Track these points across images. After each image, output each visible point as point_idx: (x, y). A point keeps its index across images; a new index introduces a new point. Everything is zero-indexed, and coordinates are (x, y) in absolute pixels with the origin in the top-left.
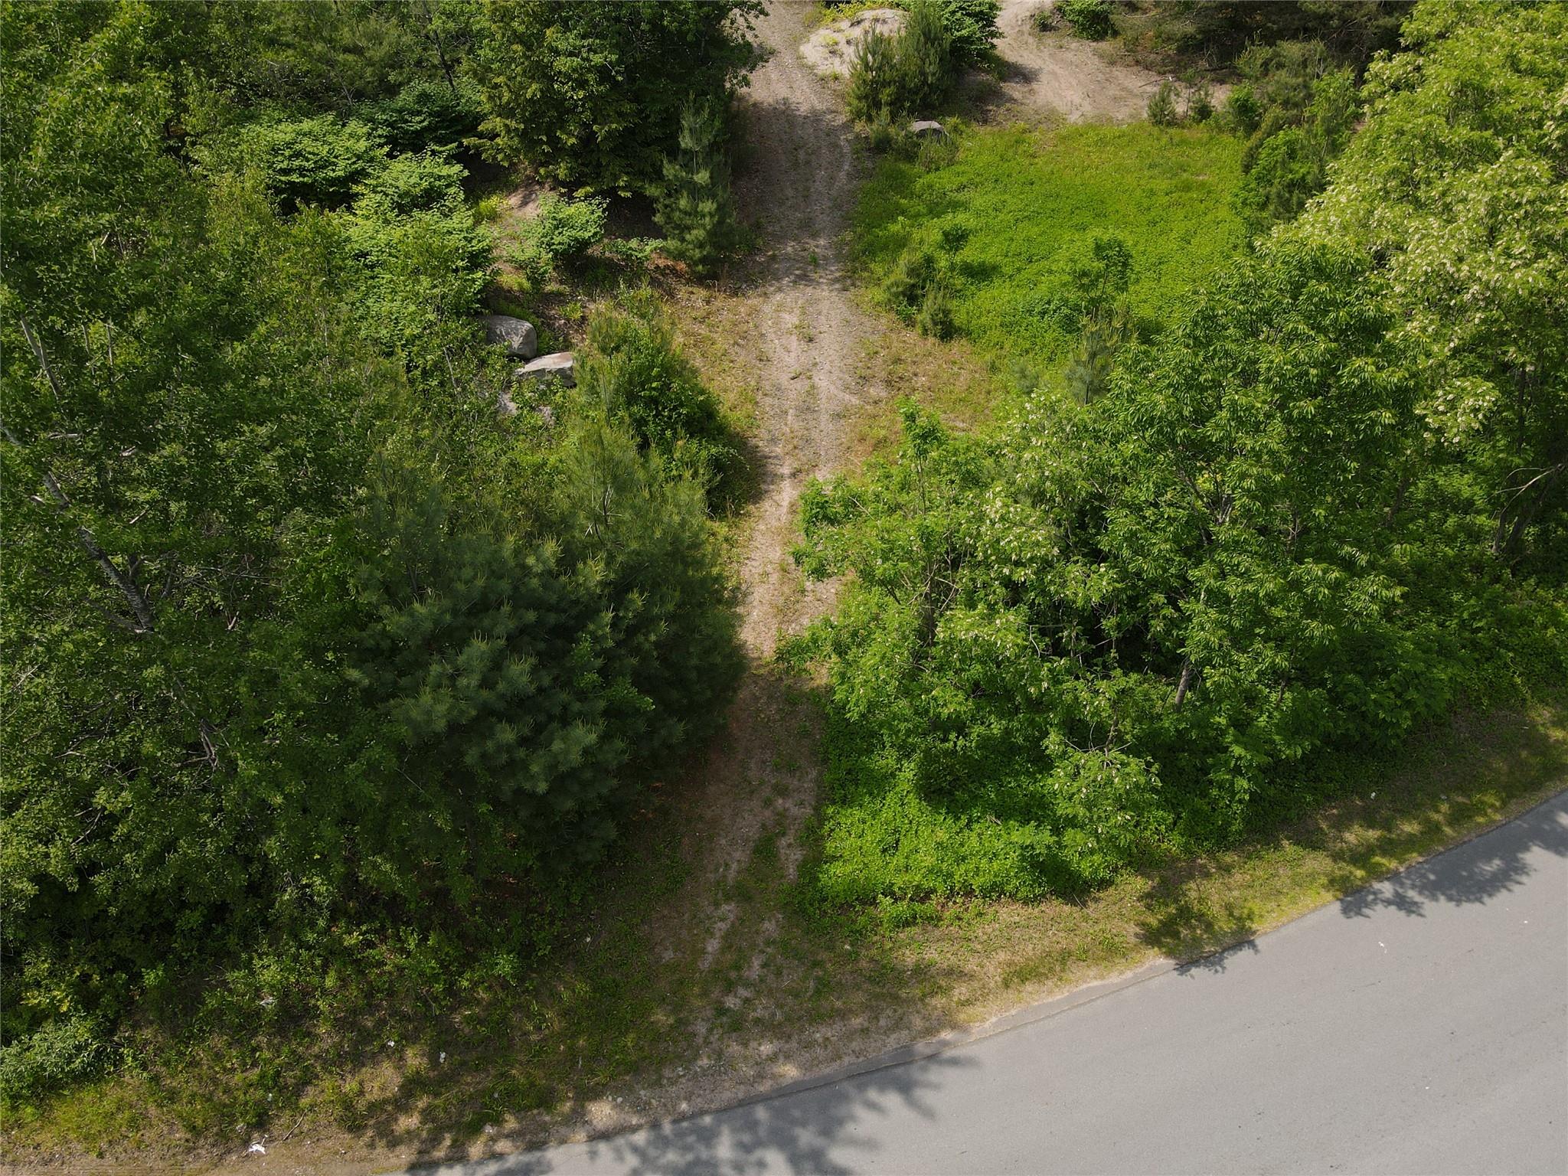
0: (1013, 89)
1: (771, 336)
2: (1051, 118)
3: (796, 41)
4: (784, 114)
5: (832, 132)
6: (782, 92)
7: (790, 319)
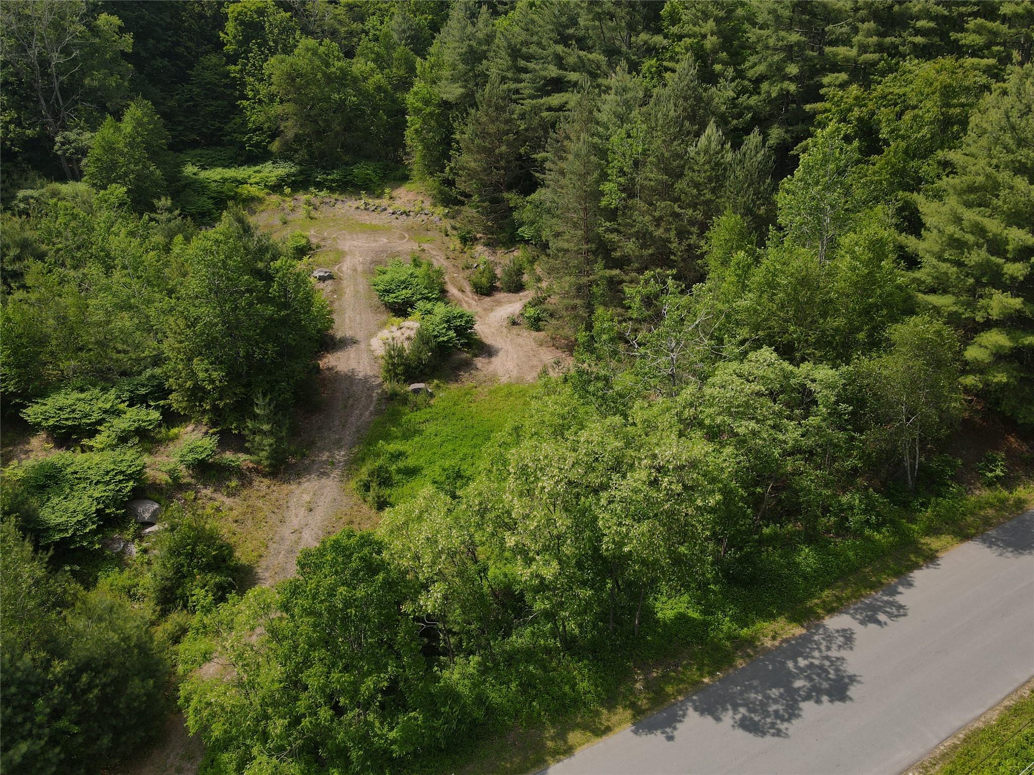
0: (480, 362)
1: (292, 508)
2: (493, 378)
3: (372, 335)
4: (350, 378)
5: (371, 389)
6: (353, 364)
7: (306, 498)
